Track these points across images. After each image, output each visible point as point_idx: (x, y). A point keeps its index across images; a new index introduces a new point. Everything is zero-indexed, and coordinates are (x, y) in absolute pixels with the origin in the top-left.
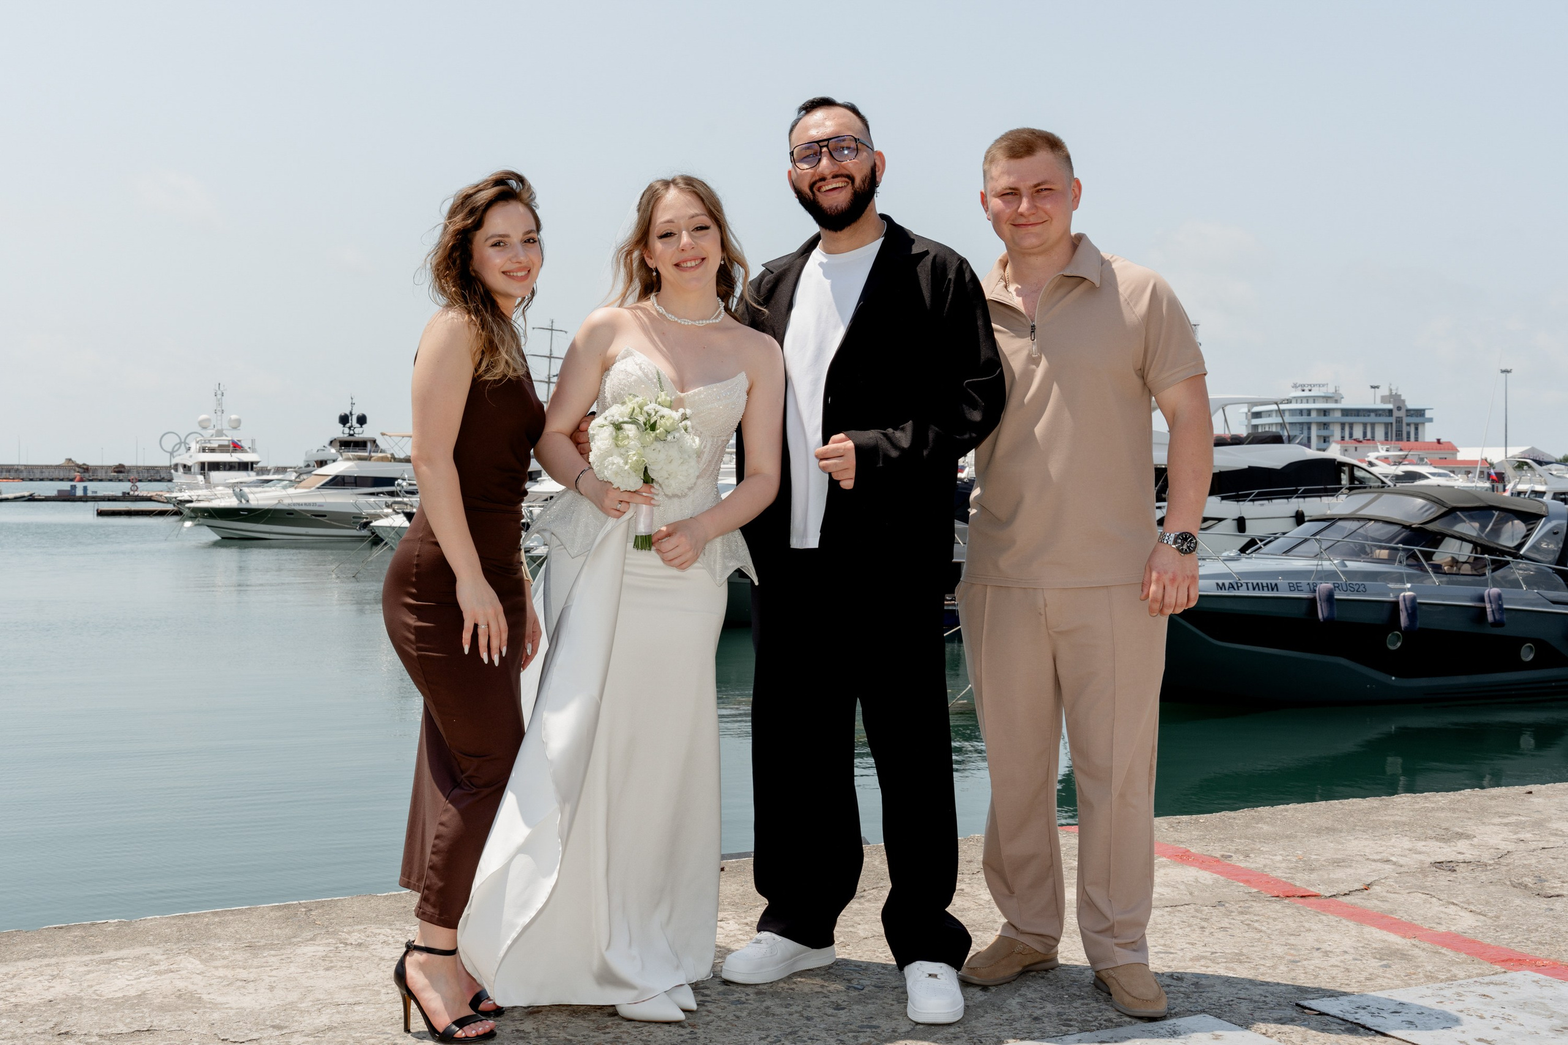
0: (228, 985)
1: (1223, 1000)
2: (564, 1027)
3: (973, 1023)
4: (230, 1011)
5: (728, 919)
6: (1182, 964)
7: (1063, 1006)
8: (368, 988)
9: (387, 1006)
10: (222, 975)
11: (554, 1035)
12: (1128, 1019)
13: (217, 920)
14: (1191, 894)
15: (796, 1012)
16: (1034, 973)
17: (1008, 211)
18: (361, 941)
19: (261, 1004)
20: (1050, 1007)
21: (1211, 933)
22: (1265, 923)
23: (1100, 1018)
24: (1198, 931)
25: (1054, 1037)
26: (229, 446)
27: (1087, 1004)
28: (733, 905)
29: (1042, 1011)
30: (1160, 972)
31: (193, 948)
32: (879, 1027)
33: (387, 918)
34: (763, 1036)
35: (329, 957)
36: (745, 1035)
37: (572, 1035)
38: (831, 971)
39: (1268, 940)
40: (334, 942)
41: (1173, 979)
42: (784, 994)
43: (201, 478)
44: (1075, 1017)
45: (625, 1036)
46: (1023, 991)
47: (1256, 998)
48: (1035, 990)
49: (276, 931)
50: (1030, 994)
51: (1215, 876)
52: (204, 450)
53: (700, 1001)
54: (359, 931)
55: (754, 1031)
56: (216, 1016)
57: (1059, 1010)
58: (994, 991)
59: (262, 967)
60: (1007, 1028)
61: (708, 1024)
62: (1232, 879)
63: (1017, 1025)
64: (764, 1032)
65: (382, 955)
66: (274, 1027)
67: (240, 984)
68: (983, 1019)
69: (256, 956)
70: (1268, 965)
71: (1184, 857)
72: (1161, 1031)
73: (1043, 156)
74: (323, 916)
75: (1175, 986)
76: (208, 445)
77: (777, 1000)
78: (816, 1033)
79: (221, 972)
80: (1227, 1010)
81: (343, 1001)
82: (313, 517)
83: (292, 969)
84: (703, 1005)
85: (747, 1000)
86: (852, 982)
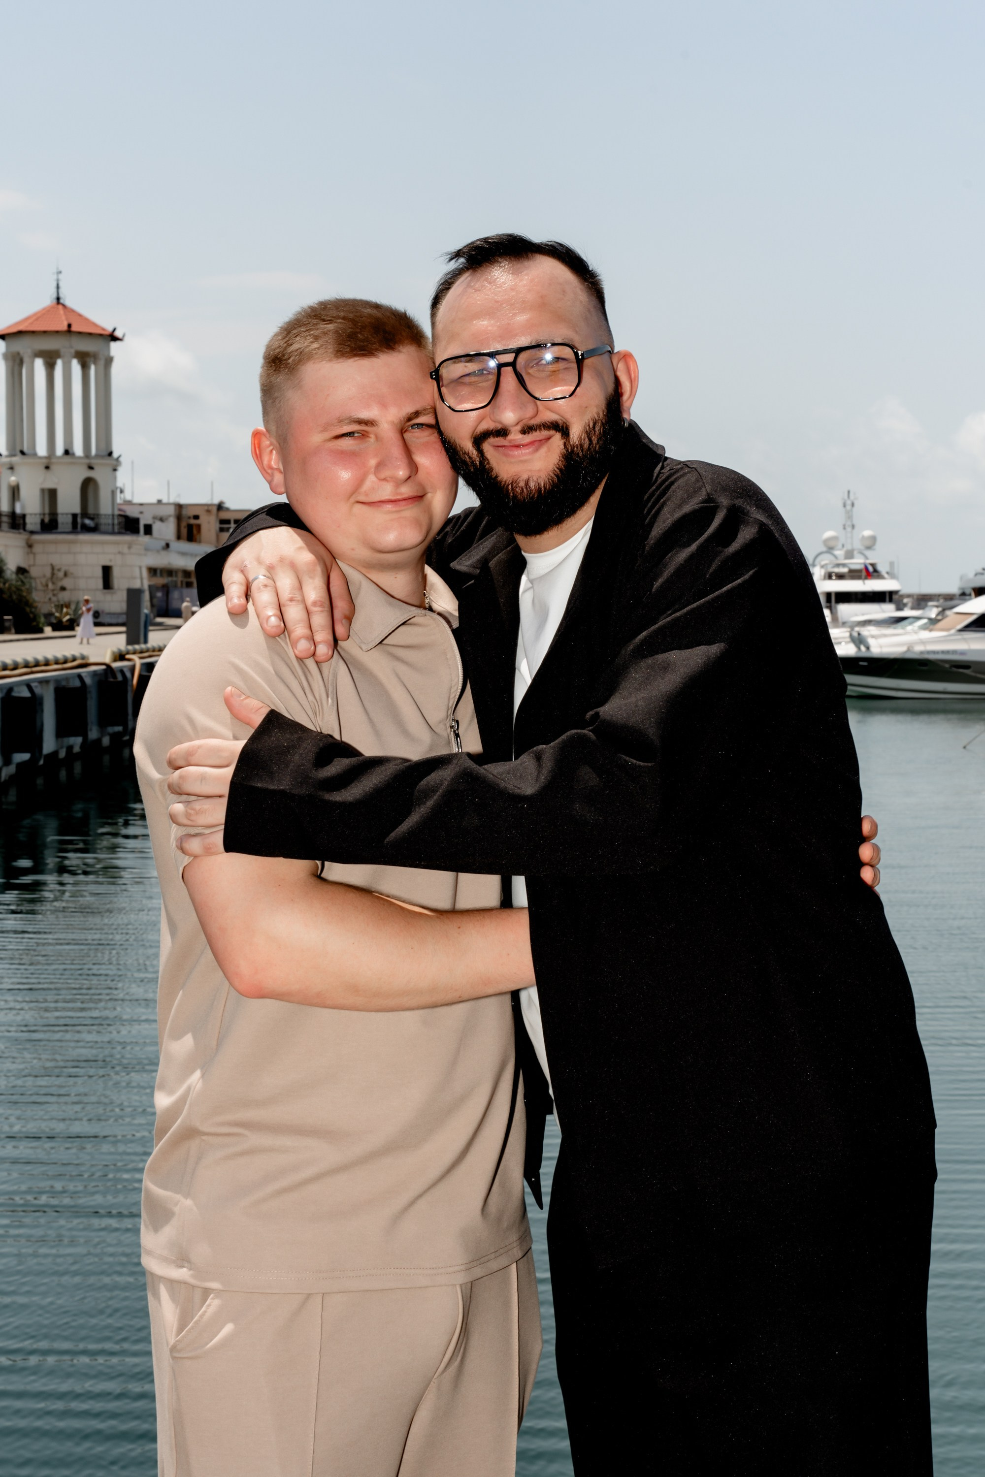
26: (859, 571)
52: (829, 576)
76: (837, 570)
82: (954, 669)
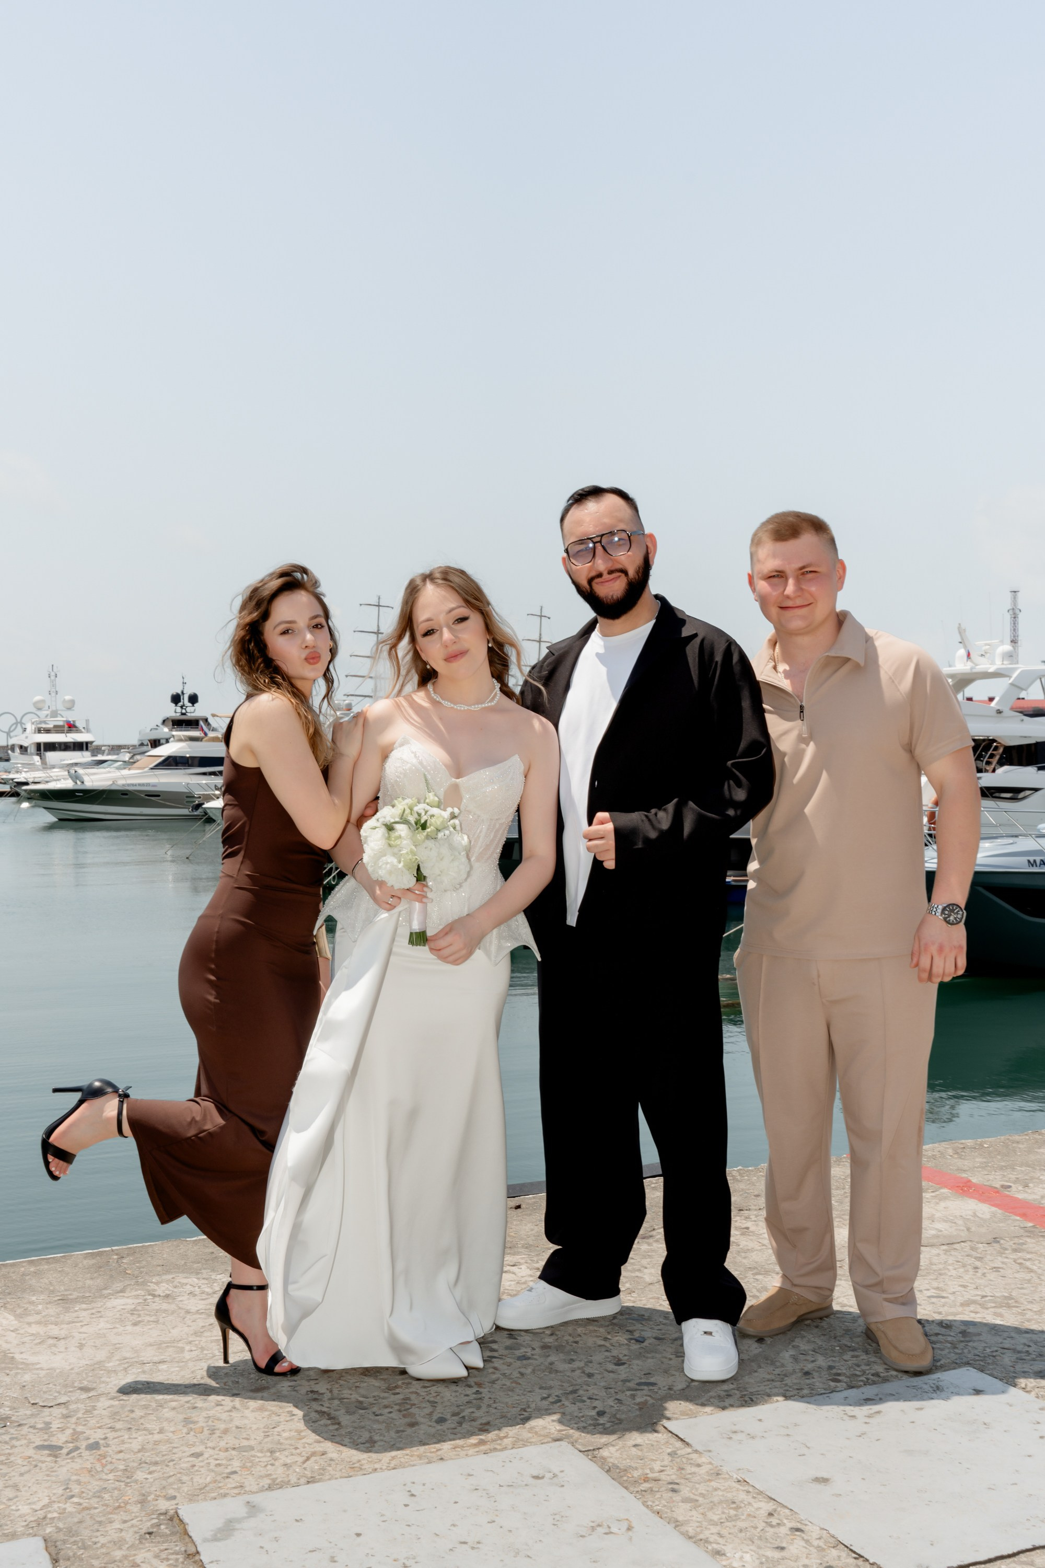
0: (40, 1343)
1: (988, 1350)
2: (357, 1387)
3: (747, 1379)
4: (40, 1372)
5: (520, 1264)
6: (953, 1310)
7: (834, 1359)
8: (173, 1345)
9: (191, 1364)
10: (34, 1332)
11: (346, 1396)
12: (894, 1373)
13: (32, 1269)
14: (968, 1229)
15: (579, 1368)
16: (808, 1322)
17: (775, 593)
18: (168, 1292)
19: (70, 1364)
20: (821, 1361)
21: (984, 1274)
22: (1036, 1262)
23: (867, 1372)
24: (971, 1272)
25: (821, 1394)
26: (63, 726)
27: (857, 1357)
28: (527, 1248)
29: (813, 1365)
30: (930, 1319)
31: (8, 1303)
32: (655, 1384)
33: (195, 1266)
34: (545, 1396)
35: (138, 1310)
36: (529, 1394)
37: (364, 1397)
38: (614, 1321)
39: (1037, 1281)
40: (143, 1294)
41: (943, 1327)
42: (568, 1348)
43: (37, 758)
44: (844, 1371)
45: (413, 1397)
46: (797, 1342)
47: (1020, 1348)
48: (809, 1341)
49: (89, 1282)
50: (803, 1346)
51: (994, 1209)
52: (39, 731)
53: (489, 1357)
54: (168, 1281)
55: (537, 1390)
56: (27, 1377)
57: (830, 1363)
58: (769, 1342)
59: (73, 1322)
60: (778, 1384)
61: (493, 1382)
62: (1010, 1213)
63: (788, 1381)
64: (546, 1391)
65: (188, 1308)
66: (82, 1389)
67: (51, 1341)
68: (756, 1374)
69: (67, 1310)
70: (1035, 1310)
71: (965, 1188)
72: (925, 1386)
73: (808, 539)
74: (134, 1264)
75: (943, 1335)
76: (44, 726)
77: (561, 1355)
78: (596, 1392)
79: (34, 1329)
80: (990, 1361)
81: (149, 1359)
82: (147, 797)
83: (102, 1325)
84: (490, 1361)
85: (532, 1355)
86: (635, 1333)
